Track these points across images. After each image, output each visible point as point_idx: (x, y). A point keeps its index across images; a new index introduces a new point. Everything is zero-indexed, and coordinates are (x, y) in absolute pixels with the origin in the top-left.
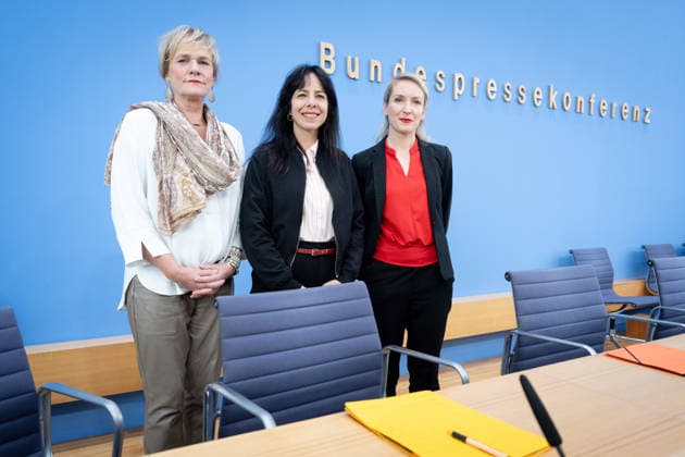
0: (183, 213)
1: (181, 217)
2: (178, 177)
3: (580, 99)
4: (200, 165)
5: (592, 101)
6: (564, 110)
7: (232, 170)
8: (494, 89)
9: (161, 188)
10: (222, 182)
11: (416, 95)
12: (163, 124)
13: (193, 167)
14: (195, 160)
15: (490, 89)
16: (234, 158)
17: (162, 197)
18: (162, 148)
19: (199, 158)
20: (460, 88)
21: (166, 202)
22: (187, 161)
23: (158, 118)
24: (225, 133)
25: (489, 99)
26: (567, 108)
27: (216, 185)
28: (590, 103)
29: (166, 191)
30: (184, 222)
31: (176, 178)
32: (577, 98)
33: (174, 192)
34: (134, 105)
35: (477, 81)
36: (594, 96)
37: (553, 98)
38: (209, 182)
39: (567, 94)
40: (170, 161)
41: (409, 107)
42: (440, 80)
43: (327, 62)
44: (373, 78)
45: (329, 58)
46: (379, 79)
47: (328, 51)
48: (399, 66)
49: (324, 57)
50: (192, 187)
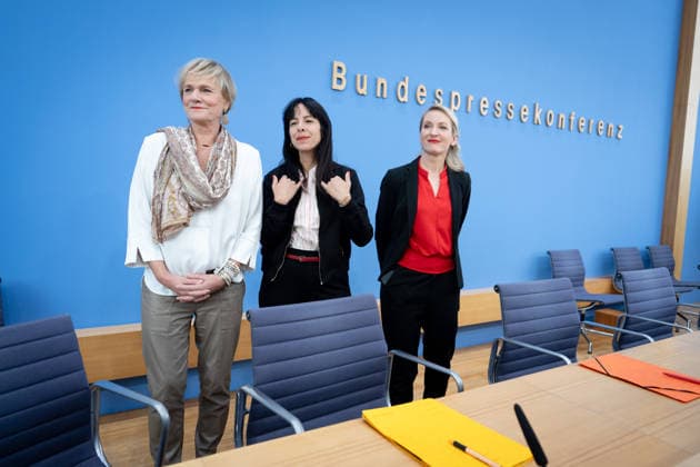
3: (562, 116)
5: (573, 118)
6: (547, 125)
8: (486, 106)
11: (441, 121)
12: (168, 147)
15: (482, 106)
20: (456, 104)
25: (481, 115)
26: (550, 124)
28: (570, 120)
32: (559, 116)
35: (471, 98)
36: (574, 113)
37: (537, 115)
39: (551, 112)
41: (435, 131)
42: (438, 96)
43: (339, 79)
44: (379, 95)
45: (342, 76)
46: (385, 96)
47: (340, 68)
48: (402, 83)
49: (336, 75)
50: (176, 203)
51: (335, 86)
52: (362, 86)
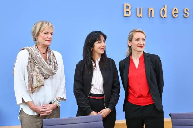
0: (36, 86)
1: (36, 88)
2: (35, 73)
4: (43, 69)
7: (55, 69)
9: (29, 78)
10: (51, 74)
12: (31, 55)
13: (40, 70)
14: (41, 67)
16: (56, 65)
17: (29, 81)
18: (30, 64)
19: (42, 67)
21: (31, 83)
22: (38, 68)
23: (29, 53)
24: (54, 55)
27: (49, 76)
29: (31, 79)
30: (36, 89)
31: (34, 74)
33: (33, 79)
34: (22, 48)
38: (46, 75)
40: (32, 69)
43: (128, 12)
44: (149, 16)
45: (128, 10)
46: (153, 16)
47: (127, 7)
48: (163, 8)
49: (126, 10)
50: (39, 77)
51: (125, 15)
52: (140, 13)
